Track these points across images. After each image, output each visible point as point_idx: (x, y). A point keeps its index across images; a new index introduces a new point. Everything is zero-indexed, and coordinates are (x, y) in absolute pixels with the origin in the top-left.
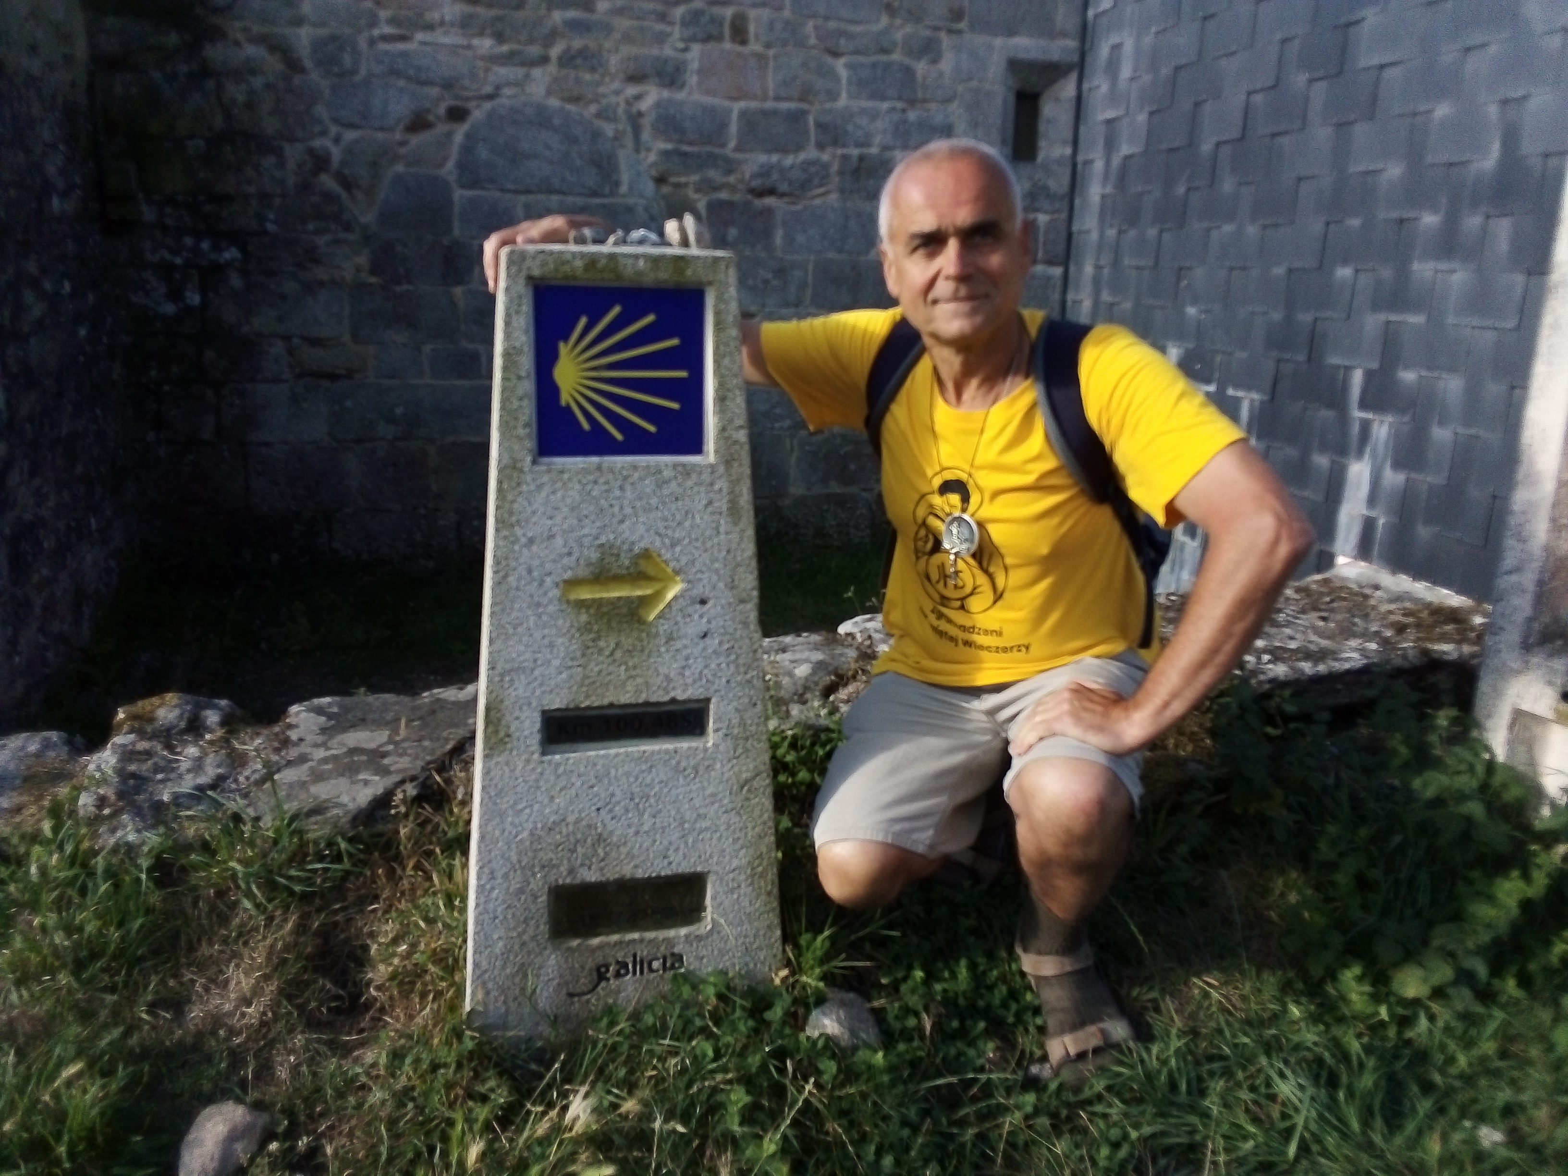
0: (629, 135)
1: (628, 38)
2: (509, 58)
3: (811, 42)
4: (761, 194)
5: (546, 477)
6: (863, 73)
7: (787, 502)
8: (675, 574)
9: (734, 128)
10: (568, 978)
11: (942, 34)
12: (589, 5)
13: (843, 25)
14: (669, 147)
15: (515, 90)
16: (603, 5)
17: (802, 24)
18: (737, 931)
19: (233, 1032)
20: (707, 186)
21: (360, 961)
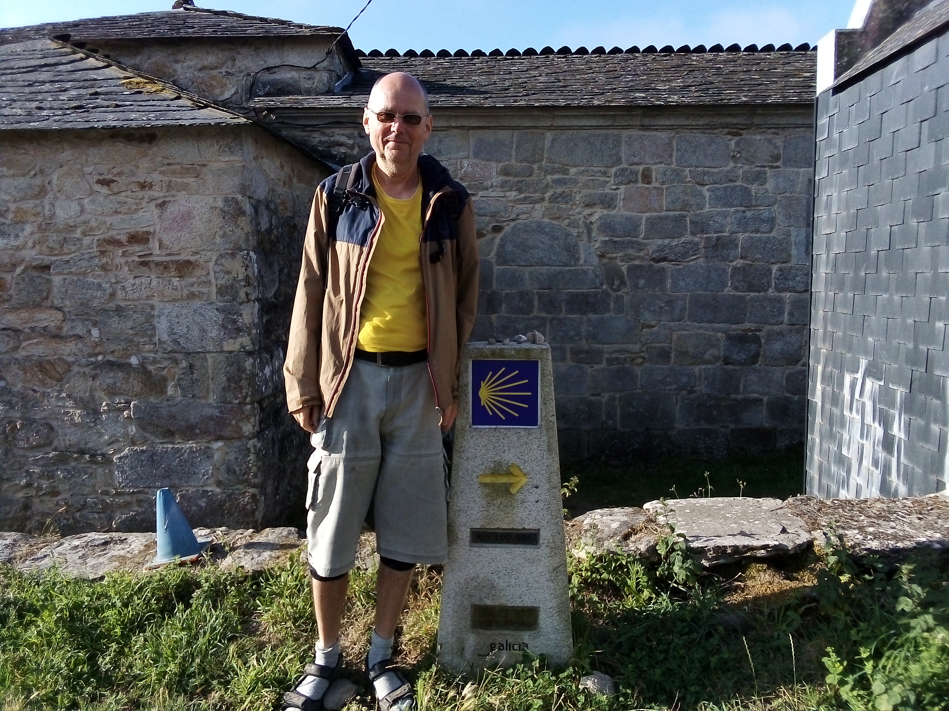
0: (586, 234)
1: (586, 186)
2: (524, 200)
3: (688, 180)
4: (658, 261)
5: (474, 433)
6: (719, 193)
7: (674, 433)
8: (525, 475)
9: (643, 227)
10: (478, 647)
11: (767, 169)
12: (566, 172)
13: (706, 169)
14: (607, 239)
15: (526, 216)
16: (573, 171)
17: (682, 171)
18: (552, 637)
19: (348, 655)
20: (627, 258)
21: (399, 632)
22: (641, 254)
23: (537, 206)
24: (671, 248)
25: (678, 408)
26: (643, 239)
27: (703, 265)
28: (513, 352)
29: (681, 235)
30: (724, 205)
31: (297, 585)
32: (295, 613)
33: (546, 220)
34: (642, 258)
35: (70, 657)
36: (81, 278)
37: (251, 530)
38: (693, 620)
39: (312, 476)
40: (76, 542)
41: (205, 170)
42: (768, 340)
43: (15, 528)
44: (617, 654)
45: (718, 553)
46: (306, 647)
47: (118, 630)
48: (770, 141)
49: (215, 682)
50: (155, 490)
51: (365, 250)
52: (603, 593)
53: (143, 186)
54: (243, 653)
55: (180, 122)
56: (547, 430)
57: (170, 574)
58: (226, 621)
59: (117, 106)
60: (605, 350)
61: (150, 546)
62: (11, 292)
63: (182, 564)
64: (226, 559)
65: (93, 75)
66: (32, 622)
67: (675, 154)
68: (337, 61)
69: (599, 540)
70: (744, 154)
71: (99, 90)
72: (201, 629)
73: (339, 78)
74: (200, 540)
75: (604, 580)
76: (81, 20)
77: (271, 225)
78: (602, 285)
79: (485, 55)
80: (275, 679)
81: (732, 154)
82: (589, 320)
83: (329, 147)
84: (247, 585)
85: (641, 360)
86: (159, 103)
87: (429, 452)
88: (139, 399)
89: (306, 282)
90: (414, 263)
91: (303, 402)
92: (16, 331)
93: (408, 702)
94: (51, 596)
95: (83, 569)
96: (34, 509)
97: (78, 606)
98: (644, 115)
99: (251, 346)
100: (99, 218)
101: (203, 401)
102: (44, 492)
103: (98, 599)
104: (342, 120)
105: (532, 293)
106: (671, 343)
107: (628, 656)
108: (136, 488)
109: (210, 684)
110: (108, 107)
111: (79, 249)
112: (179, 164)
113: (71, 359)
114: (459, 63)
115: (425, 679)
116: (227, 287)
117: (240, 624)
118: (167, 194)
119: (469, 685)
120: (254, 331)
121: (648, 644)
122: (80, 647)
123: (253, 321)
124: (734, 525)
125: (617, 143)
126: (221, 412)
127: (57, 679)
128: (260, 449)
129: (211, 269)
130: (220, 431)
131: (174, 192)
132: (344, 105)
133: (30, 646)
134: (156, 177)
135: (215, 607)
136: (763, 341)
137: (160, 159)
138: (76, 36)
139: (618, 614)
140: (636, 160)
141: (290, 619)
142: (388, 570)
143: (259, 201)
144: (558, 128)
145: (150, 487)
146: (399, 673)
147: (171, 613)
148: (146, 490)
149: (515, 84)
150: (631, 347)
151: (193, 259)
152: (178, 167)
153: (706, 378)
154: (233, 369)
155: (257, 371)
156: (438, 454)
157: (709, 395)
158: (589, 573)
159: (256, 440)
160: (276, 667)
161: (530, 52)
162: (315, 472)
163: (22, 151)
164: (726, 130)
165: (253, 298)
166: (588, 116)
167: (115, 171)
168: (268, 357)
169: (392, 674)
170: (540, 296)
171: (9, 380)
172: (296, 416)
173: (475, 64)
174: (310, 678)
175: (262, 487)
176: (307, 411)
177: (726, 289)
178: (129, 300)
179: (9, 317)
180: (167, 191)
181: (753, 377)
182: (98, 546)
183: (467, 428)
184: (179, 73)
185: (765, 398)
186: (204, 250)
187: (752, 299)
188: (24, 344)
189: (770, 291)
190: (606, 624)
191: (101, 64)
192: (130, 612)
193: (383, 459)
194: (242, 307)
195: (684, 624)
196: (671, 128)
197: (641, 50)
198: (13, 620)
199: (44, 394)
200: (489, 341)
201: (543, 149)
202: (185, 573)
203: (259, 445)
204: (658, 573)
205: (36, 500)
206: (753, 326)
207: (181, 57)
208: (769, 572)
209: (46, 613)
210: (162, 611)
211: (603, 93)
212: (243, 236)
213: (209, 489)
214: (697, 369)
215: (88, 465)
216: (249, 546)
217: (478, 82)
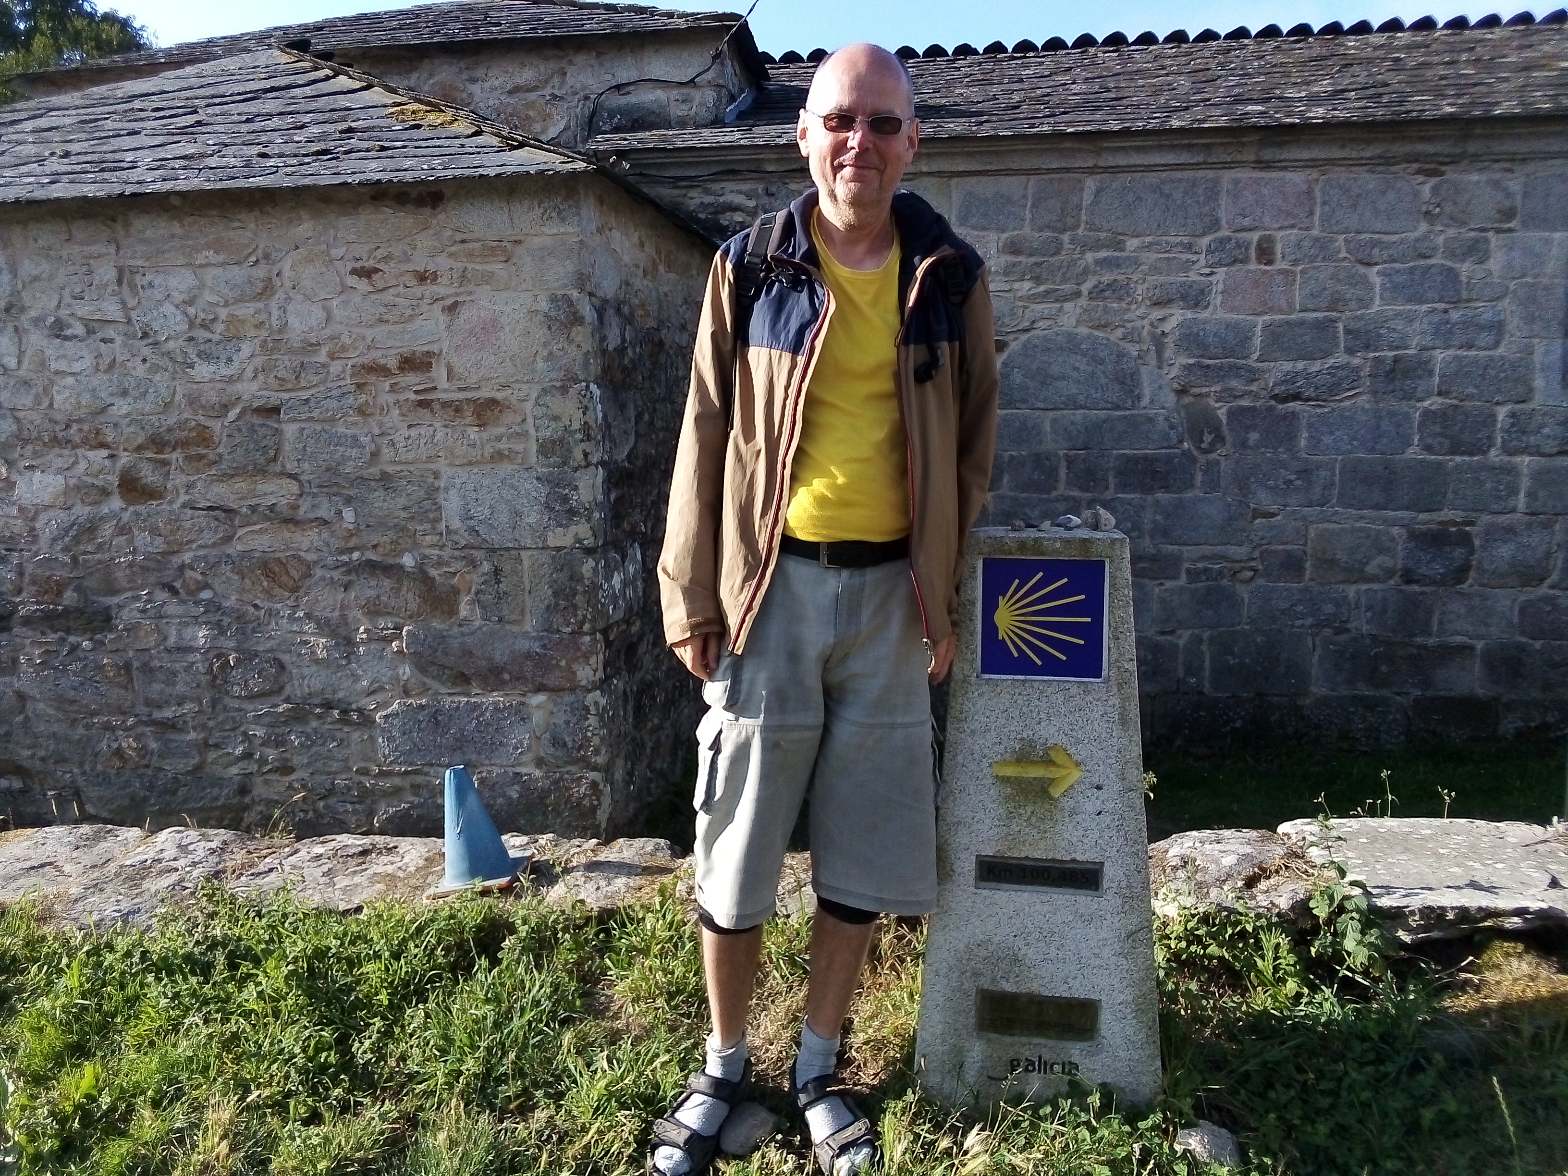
0: (1153, 354)
1: (1155, 269)
2: (1044, 297)
3: (1341, 256)
4: (1285, 400)
5: (985, 688)
6: (1401, 279)
7: (1308, 701)
8: (1078, 764)
9: (1257, 341)
10: (988, 1064)
11: (1490, 234)
12: (1119, 246)
13: (1376, 236)
14: (1192, 361)
15: (1048, 323)
16: (1132, 243)
17: (1332, 241)
18: (1122, 1054)
19: (759, 1061)
20: (1229, 395)
21: (847, 1028)
22: (1254, 387)
23: (1068, 306)
24: (1308, 376)
25: (1315, 659)
26: (1259, 360)
27: (1367, 406)
28: (1058, 545)
29: (1327, 354)
30: (1409, 301)
31: (672, 937)
32: (670, 983)
33: (1083, 330)
34: (1256, 396)
35: (309, 1038)
36: (327, 427)
37: (594, 841)
38: (1382, 1038)
39: (704, 756)
40: (319, 850)
41: (520, 250)
42: (1487, 541)
43: (226, 822)
44: (1243, 1092)
45: (1429, 918)
46: (689, 1043)
47: (383, 997)
48: (1496, 184)
49: (539, 1093)
50: (441, 769)
51: (801, 360)
52: (1209, 981)
53: (422, 278)
54: (585, 1048)
55: (481, 171)
56: (1120, 686)
57: (466, 908)
58: (556, 990)
59: (383, 149)
60: (1186, 555)
61: (435, 859)
62: (220, 450)
63: (485, 893)
64: (556, 887)
65: (344, 101)
66: (249, 976)
67: (1318, 211)
68: (729, 70)
69: (1200, 885)
70: (1448, 208)
71: (354, 125)
72: (515, 1002)
73: (733, 98)
74: (513, 854)
75: (1211, 958)
76: (325, 21)
77: (624, 340)
78: (1181, 441)
79: (977, 53)
80: (639, 1096)
81: (1424, 209)
82: (1157, 503)
83: (716, 213)
84: (590, 931)
85: (1250, 574)
86: (447, 142)
87: (907, 719)
88: (416, 622)
89: (698, 419)
90: (886, 384)
91: (693, 628)
92: (229, 511)
93: (866, 1151)
94: (279, 935)
95: (329, 893)
96: (255, 792)
97: (321, 954)
98: (1263, 144)
99: (592, 540)
100: (354, 330)
101: (515, 628)
102: (269, 767)
103: (352, 943)
104: (736, 167)
105: (1056, 455)
106: (1305, 544)
107: (1262, 1096)
108: (411, 765)
109: (531, 1097)
110: (368, 150)
111: (323, 382)
112: (478, 240)
113: (311, 557)
114: (931, 67)
115: (895, 1114)
116: (554, 442)
117: (580, 997)
118: (462, 289)
119: (975, 1131)
120: (596, 515)
121: (1300, 1078)
122: (324, 1022)
123: (595, 499)
124: (1456, 869)
125: (1213, 193)
126: (544, 646)
127: (288, 1072)
128: (604, 708)
129: (528, 412)
130: (543, 676)
131: (471, 287)
132: (742, 142)
133: (247, 1014)
134: (442, 263)
135: (539, 967)
136: (1477, 542)
137: (449, 233)
138: (318, 44)
139: (1239, 1019)
140: (1246, 222)
141: (661, 994)
142: (831, 921)
143: (605, 301)
144: (1105, 170)
145: (432, 765)
146: (849, 1100)
147: (468, 971)
148: (426, 769)
149: (1031, 99)
150: (1233, 551)
151: (499, 396)
152: (477, 245)
153: (1369, 608)
154: (563, 577)
155: (601, 580)
156: (923, 723)
157: (1373, 637)
158: (1183, 944)
159: (598, 692)
160: (641, 1074)
161: (1055, 44)
162: (710, 748)
163: (237, 224)
164: (1416, 166)
165: (595, 461)
166: (1160, 148)
167: (379, 254)
168: (618, 558)
169: (837, 1100)
170: (1070, 462)
171: (219, 589)
172: (678, 651)
173: (959, 69)
174: (696, 1098)
175: (607, 770)
176: (699, 642)
177: (1411, 450)
178: (400, 462)
179: (216, 489)
180: (461, 285)
181: (1457, 607)
182: (352, 856)
183: (973, 679)
184: (477, 100)
185: (1479, 645)
186: (517, 381)
187: (1458, 467)
188: (240, 532)
189: (1493, 452)
190: (1218, 1036)
191: (357, 85)
192: (403, 968)
193: (826, 730)
194: (578, 474)
195: (1366, 1045)
196: (1312, 164)
197: (1253, 33)
198: (220, 972)
199: (270, 613)
200: (1013, 525)
201: (1079, 208)
202: (490, 907)
203: (603, 701)
204: (1313, 950)
205: (259, 780)
206: (1457, 515)
207: (480, 73)
208: (1528, 958)
209: (271, 963)
210: (453, 968)
211: (1187, 108)
212: (580, 359)
213: (524, 770)
214: (1352, 591)
215: (338, 726)
216: (592, 867)
217: (966, 98)
